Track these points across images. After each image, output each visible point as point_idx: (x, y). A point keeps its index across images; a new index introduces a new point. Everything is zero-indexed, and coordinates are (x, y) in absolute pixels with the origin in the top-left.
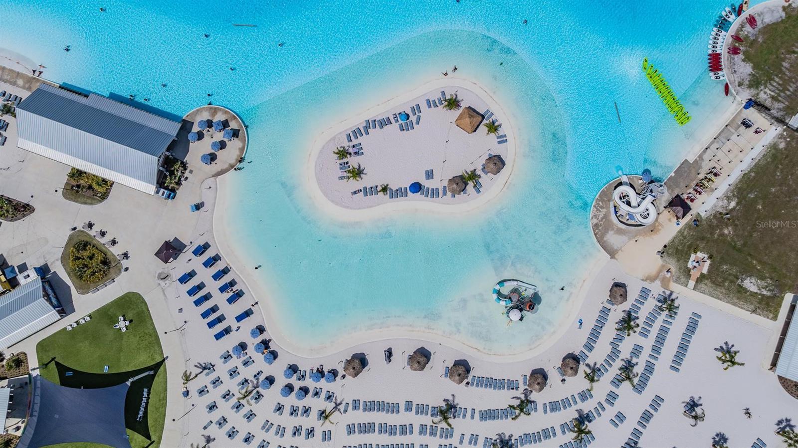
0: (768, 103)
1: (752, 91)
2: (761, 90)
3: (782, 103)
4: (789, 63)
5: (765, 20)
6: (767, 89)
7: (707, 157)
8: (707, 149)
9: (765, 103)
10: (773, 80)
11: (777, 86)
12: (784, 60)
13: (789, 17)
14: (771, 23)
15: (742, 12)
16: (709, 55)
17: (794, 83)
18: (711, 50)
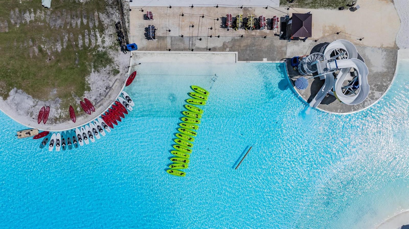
0: (112, 30)
1: (112, 56)
2: (104, 48)
3: (99, 18)
4: (55, 45)
5: (32, 104)
6: (98, 44)
7: (218, 43)
8: (210, 50)
9: (114, 34)
10: (84, 46)
11: (87, 36)
12: (56, 53)
13: (10, 86)
14: (30, 96)
15: (40, 132)
16: (113, 128)
17: (71, 25)
18: (106, 130)
